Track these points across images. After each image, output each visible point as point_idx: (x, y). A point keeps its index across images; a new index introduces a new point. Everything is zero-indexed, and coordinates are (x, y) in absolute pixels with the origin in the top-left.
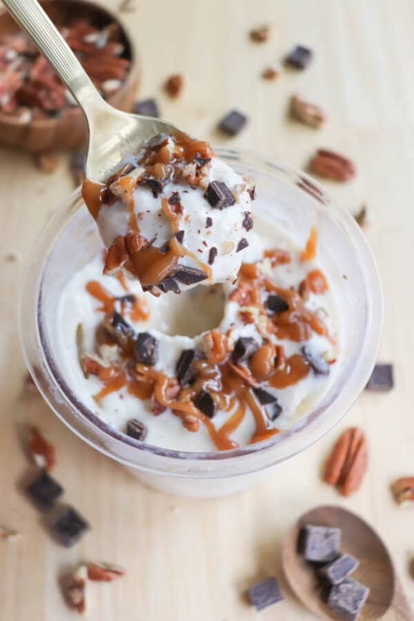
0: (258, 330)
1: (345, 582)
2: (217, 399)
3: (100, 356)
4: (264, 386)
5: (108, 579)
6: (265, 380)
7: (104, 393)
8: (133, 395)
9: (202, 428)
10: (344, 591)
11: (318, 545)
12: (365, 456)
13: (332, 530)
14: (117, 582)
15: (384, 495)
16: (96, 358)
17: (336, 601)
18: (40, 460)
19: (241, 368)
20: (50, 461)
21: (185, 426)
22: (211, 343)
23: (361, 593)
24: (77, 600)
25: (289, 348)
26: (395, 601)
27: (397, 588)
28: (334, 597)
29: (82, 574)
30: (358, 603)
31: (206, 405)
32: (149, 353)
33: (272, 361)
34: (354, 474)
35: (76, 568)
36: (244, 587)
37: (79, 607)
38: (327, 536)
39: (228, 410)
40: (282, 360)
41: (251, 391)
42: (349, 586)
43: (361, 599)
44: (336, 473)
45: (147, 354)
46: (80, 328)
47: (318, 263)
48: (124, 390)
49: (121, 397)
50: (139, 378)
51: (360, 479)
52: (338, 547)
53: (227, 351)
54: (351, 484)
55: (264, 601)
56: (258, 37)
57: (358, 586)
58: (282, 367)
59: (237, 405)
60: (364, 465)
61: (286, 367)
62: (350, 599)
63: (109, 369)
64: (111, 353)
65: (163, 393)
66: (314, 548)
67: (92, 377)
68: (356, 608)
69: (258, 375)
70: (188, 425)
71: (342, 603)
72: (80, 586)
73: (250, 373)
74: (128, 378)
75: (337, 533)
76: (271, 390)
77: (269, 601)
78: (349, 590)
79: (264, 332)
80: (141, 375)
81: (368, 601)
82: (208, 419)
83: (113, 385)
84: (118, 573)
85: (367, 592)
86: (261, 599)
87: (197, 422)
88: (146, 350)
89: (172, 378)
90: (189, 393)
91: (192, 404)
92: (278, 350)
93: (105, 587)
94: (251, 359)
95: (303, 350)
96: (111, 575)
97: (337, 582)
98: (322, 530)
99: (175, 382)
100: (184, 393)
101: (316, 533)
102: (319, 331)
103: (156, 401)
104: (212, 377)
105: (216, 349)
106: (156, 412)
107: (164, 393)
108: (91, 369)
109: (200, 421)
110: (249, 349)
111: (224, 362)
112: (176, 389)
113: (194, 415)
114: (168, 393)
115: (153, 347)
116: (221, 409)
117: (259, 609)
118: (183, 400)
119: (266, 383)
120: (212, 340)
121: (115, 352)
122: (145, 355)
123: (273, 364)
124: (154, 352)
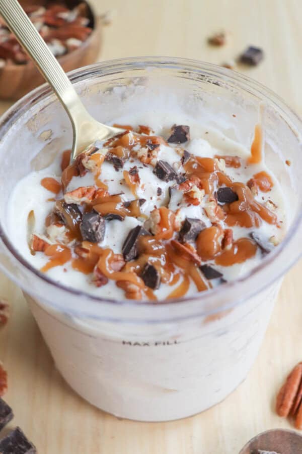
0: (206, 213)
2: (161, 272)
3: (48, 236)
4: (211, 263)
6: (212, 259)
7: (48, 267)
8: (77, 269)
9: (144, 298)
16: (43, 238)
19: (189, 247)
22: (158, 218)
25: (238, 233)
31: (150, 277)
32: (94, 228)
33: (220, 240)
39: (172, 284)
40: (230, 240)
41: (198, 270)
45: (92, 230)
46: (31, 214)
48: (68, 264)
49: (65, 270)
50: (84, 255)
53: (175, 229)
56: (216, 42)
58: (229, 247)
59: (181, 280)
61: (233, 248)
63: (55, 246)
64: (59, 233)
65: (107, 264)
67: (39, 254)
69: (204, 253)
70: (130, 294)
73: (195, 251)
74: (74, 255)
76: (217, 267)
79: (213, 214)
80: (86, 251)
82: (151, 290)
83: (59, 259)
87: (139, 291)
88: (91, 226)
89: (118, 255)
90: (133, 267)
91: (135, 275)
92: (227, 234)
94: (197, 238)
95: (251, 235)
99: (120, 258)
100: (127, 266)
102: (269, 220)
103: (99, 270)
104: (156, 254)
106: (99, 282)
108: (38, 247)
109: (142, 292)
110: (194, 226)
111: (168, 242)
112: (121, 264)
113: (137, 285)
114: (112, 265)
115: (98, 223)
116: (164, 282)
118: (127, 271)
119: (213, 262)
120: (159, 214)
121: (63, 233)
122: (89, 231)
123: (221, 244)
124: (99, 229)
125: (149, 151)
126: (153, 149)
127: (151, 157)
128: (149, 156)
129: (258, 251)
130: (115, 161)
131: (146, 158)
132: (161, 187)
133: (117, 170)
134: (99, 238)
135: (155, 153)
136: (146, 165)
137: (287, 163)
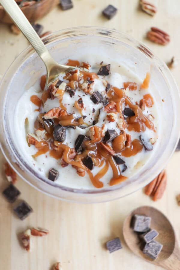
0: (118, 126)
1: (152, 242)
2: (94, 160)
3: (36, 135)
5: (41, 235)
6: (120, 152)
7: (38, 154)
8: (52, 156)
9: (86, 175)
10: (151, 246)
11: (140, 225)
12: (165, 183)
13: (147, 218)
14: (45, 237)
15: (173, 201)
16: (34, 136)
17: (147, 251)
18: (9, 179)
19: (108, 146)
20: (14, 179)
21: (78, 174)
22: (94, 133)
23: (159, 247)
24: (26, 245)
25: (133, 135)
26: (175, 251)
27: (176, 246)
28: (146, 248)
29: (29, 233)
30: (157, 252)
31: (89, 163)
32: (60, 136)
33: (124, 143)
34: (159, 191)
35: (26, 230)
36: (104, 241)
37: (27, 248)
38: (144, 220)
39: (100, 166)
40: (130, 143)
41: (112, 157)
42: (154, 244)
43: (159, 250)
44: (151, 190)
45: (59, 136)
46: (27, 119)
47: (149, 90)
48: (48, 153)
49: (46, 156)
50: (56, 149)
51: (162, 194)
52: (149, 226)
53: (102, 137)
54: (158, 196)
55: (113, 249)
57: (158, 244)
58: (129, 147)
59: (105, 164)
60: (165, 187)
61: (131, 147)
62: (154, 250)
63: (41, 142)
64: (42, 133)
66: (138, 226)
67: (32, 146)
68: (156, 254)
69: (116, 149)
71: (149, 252)
72: (27, 238)
73: (112, 149)
74: (50, 148)
75: (149, 219)
76: (122, 157)
77: (116, 249)
78: (153, 246)
79: (121, 127)
80: (57, 147)
81: (162, 251)
82: (90, 170)
83: (42, 150)
84: (46, 233)
85: (162, 246)
86: (111, 248)
87: (84, 172)
88: (58, 134)
89: (72, 149)
90: (80, 157)
91: (82, 162)
92: (128, 137)
93: (39, 239)
94: (113, 141)
95: (140, 137)
96: (42, 234)
97: (148, 242)
98: (143, 218)
99: (74, 151)
100: (78, 157)
101: (139, 219)
102: (149, 127)
103: (63, 160)
104: (92, 149)
105: (96, 135)
106: (63, 165)
107: (68, 156)
108: (32, 142)
109: (85, 171)
110: (112, 136)
111: (99, 142)
112: (74, 154)
113: (83, 169)
114: (70, 156)
115: (62, 132)
116: (96, 166)
117: (111, 252)
118: (77, 161)
119: (120, 154)
120: (94, 131)
121: (44, 134)
122: (58, 137)
123: (125, 145)
124: (63, 135)
125: (89, 85)
126: (91, 84)
127: (90, 90)
128: (88, 88)
129: (143, 149)
130: (70, 91)
131: (86, 90)
132: (94, 108)
133: (71, 96)
134: (63, 140)
135: (91, 86)
136: (87, 94)
137: (162, 100)
